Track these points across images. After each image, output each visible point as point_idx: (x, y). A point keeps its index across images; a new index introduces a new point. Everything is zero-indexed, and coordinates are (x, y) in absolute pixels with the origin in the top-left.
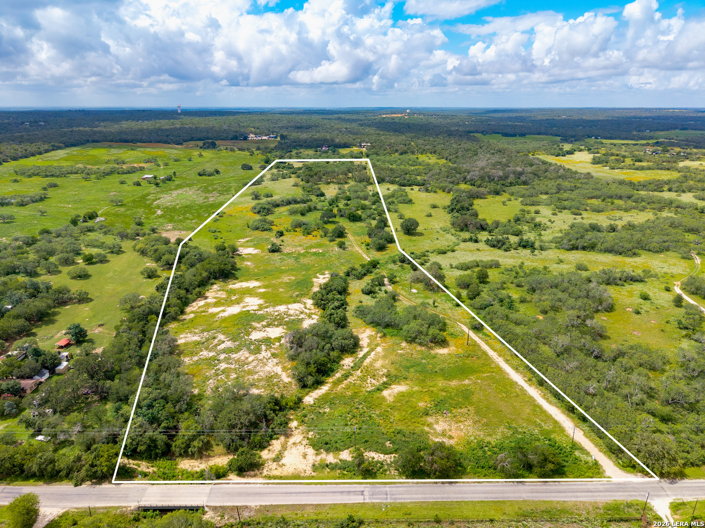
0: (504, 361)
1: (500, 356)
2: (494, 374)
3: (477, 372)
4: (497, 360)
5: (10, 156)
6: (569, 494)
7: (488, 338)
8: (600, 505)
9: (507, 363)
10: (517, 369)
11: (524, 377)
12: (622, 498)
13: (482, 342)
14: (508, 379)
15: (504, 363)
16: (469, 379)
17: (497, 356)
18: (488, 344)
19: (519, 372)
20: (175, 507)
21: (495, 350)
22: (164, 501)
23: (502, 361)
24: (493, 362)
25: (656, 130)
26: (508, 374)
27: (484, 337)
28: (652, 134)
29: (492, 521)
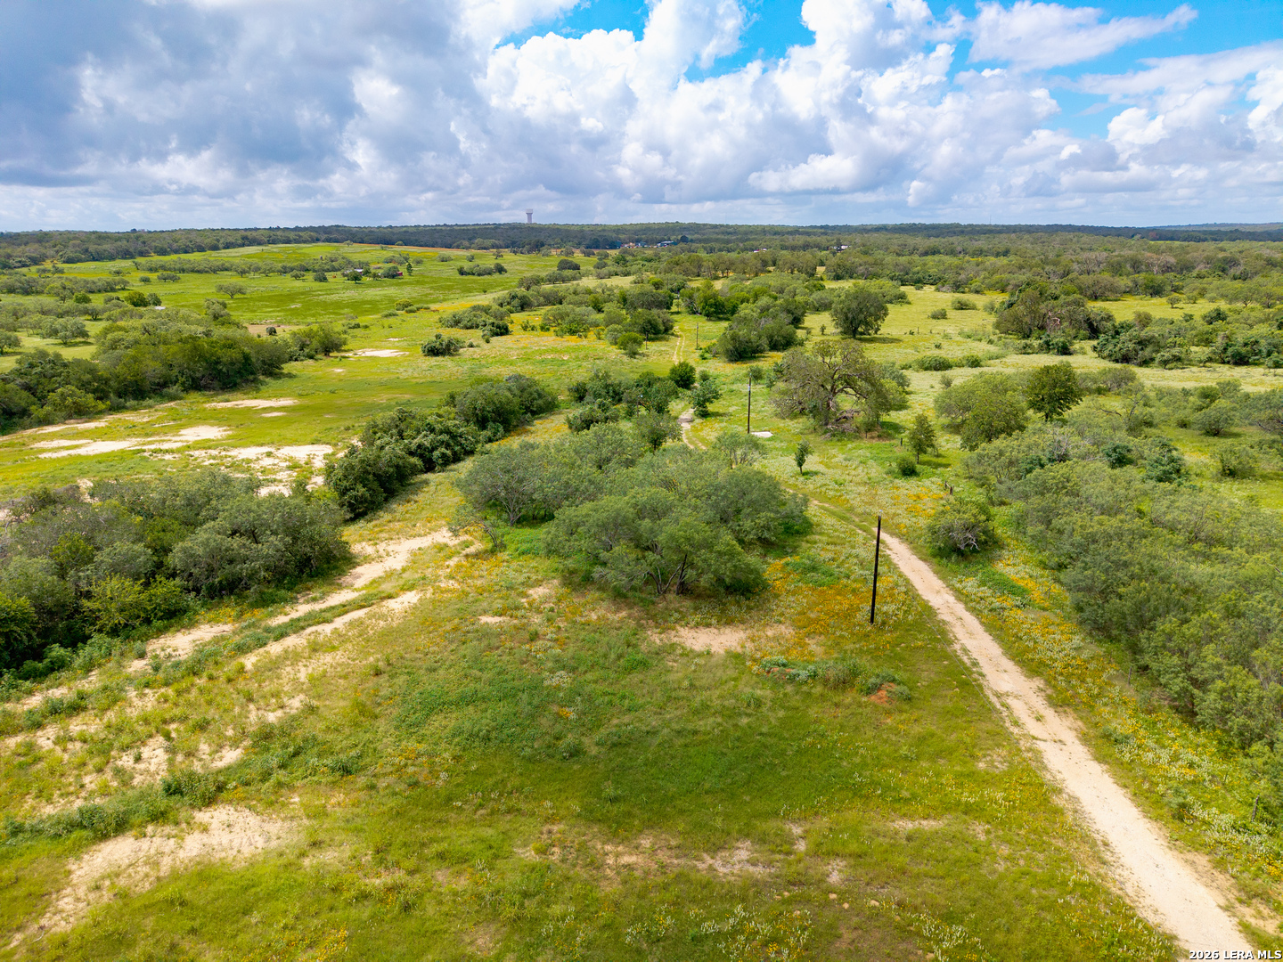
0: (1085, 739)
1: (1060, 702)
2: (979, 830)
3: (856, 791)
4: (1033, 727)
5: (156, 247)
7: (1010, 601)
9: (1100, 758)
10: (1182, 813)
11: (1250, 895)
13: (970, 619)
14: (1091, 891)
15: (1080, 751)
16: (762, 840)
17: (1039, 703)
18: (997, 626)
19: (1196, 845)
21: (1031, 666)
23: (1070, 737)
24: (999, 736)
26: (1098, 849)
27: (985, 591)
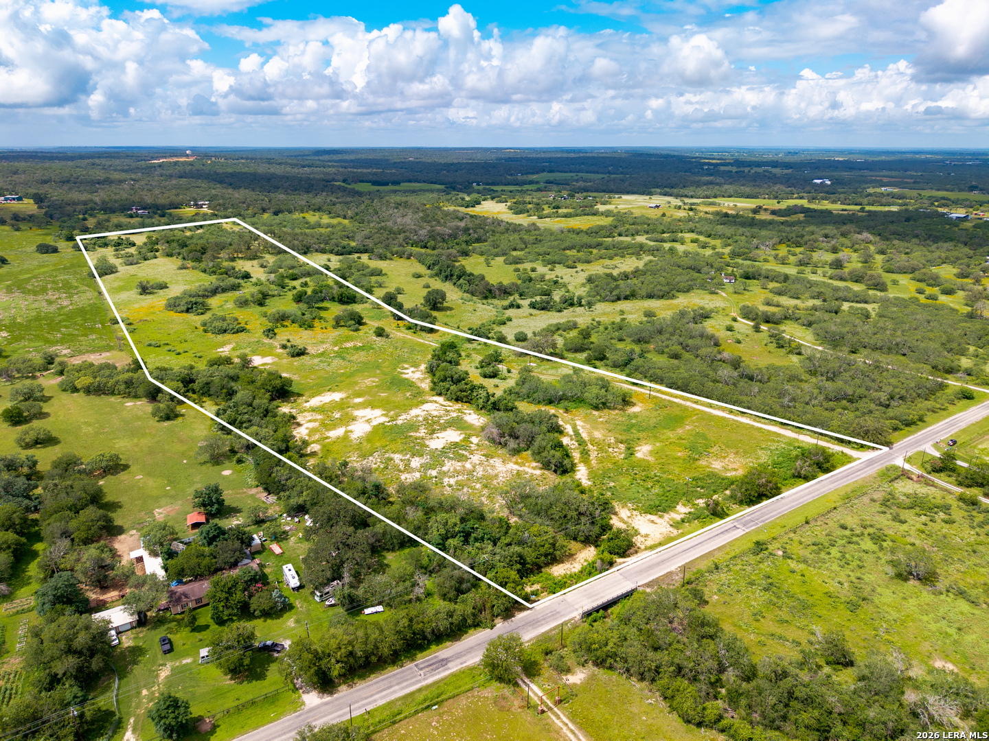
6: (849, 478)
8: (875, 476)
12: (880, 467)
13: (656, 393)
16: (687, 425)
20: (618, 597)
22: (597, 600)
25: (526, 174)
28: (525, 177)
29: (835, 508)
